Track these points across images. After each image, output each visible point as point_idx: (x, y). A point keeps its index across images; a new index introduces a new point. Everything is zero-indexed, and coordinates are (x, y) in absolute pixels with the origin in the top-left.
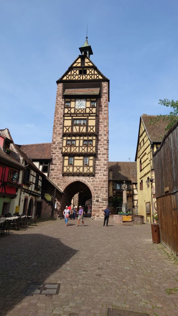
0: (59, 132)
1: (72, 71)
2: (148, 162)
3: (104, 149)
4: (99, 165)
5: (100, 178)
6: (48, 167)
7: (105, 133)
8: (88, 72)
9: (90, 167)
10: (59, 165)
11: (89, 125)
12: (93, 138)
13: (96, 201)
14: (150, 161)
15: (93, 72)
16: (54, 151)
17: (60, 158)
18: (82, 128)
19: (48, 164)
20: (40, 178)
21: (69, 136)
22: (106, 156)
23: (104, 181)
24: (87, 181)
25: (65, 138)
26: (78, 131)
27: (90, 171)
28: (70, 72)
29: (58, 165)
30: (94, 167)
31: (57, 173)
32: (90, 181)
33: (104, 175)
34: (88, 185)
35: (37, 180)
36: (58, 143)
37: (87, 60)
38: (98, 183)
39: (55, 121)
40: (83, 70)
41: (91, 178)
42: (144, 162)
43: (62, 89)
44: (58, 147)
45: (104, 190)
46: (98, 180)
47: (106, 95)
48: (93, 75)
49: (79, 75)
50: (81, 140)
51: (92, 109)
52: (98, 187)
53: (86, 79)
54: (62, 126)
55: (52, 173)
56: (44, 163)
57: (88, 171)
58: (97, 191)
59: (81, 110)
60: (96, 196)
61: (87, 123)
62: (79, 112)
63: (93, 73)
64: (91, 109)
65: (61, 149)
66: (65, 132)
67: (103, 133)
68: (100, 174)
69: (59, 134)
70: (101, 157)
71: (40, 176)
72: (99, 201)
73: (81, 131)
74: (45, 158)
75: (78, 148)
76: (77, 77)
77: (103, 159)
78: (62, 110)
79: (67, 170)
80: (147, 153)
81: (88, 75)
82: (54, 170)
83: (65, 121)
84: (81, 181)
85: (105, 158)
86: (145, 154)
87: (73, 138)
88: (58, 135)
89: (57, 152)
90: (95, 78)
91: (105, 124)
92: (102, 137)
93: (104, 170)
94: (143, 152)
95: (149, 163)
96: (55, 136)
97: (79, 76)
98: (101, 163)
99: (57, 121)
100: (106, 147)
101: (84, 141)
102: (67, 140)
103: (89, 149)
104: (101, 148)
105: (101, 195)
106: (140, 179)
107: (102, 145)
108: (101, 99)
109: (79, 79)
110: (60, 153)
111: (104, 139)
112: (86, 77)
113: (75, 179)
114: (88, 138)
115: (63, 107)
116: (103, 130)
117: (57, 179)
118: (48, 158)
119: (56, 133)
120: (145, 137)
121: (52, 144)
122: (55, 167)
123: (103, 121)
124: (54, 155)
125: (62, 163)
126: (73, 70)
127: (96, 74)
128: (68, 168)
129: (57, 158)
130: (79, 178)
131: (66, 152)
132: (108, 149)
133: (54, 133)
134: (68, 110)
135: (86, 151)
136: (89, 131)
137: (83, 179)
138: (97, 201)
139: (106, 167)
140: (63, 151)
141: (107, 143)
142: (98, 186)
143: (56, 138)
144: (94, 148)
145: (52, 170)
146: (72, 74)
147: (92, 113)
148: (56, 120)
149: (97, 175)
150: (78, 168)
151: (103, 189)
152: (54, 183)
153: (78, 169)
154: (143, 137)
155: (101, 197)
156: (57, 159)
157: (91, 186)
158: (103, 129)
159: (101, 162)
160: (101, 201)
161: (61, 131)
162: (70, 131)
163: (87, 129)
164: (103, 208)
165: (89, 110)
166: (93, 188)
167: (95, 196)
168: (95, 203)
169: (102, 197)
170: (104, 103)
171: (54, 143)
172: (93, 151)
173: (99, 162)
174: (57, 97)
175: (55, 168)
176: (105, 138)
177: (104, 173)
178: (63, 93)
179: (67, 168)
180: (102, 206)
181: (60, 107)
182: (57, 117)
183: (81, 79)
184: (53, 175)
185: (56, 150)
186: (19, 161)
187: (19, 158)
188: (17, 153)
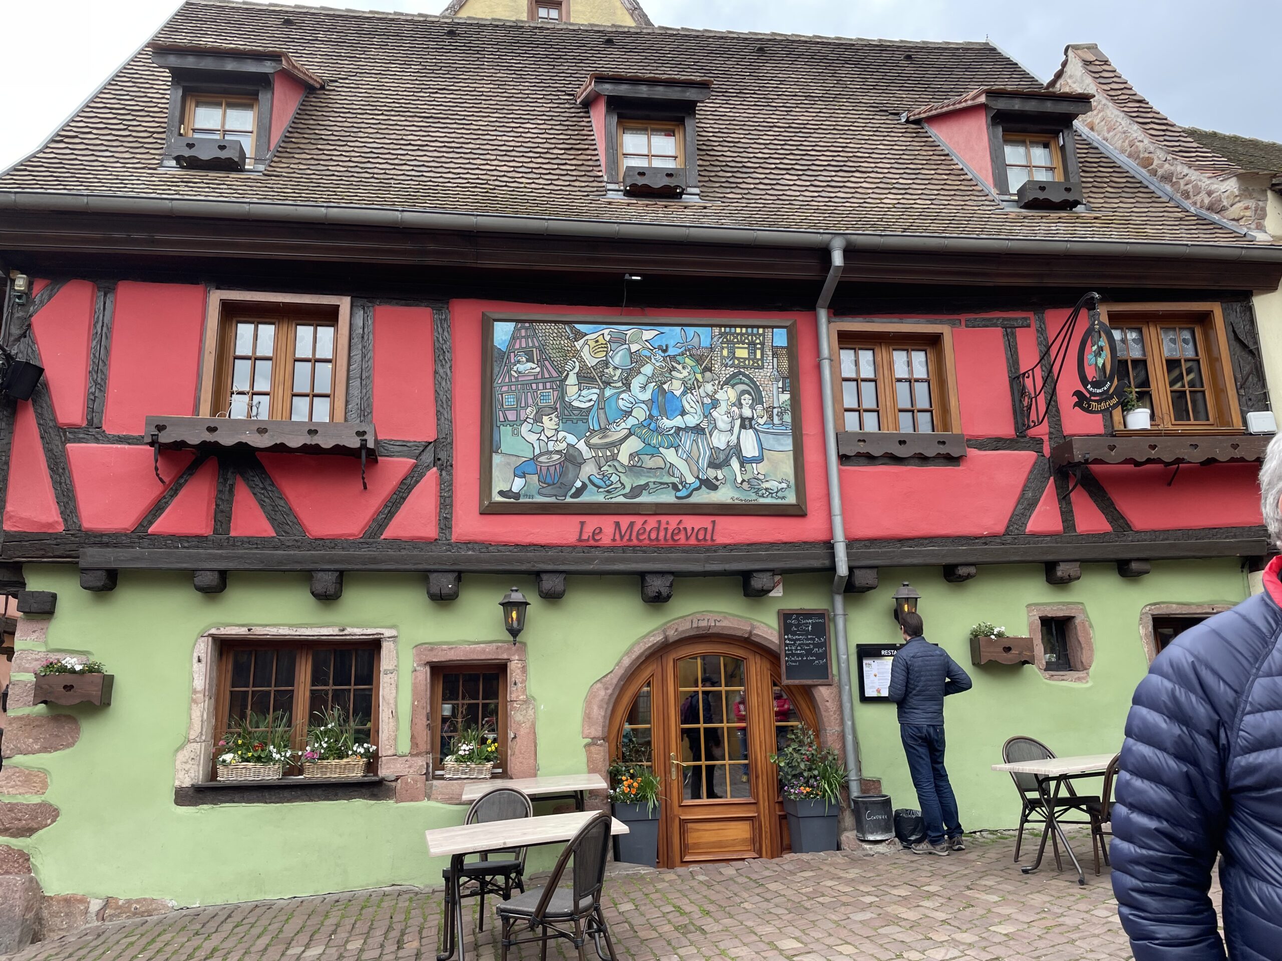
186: (1216, 217)
187: (1209, 194)
188: (1186, 170)
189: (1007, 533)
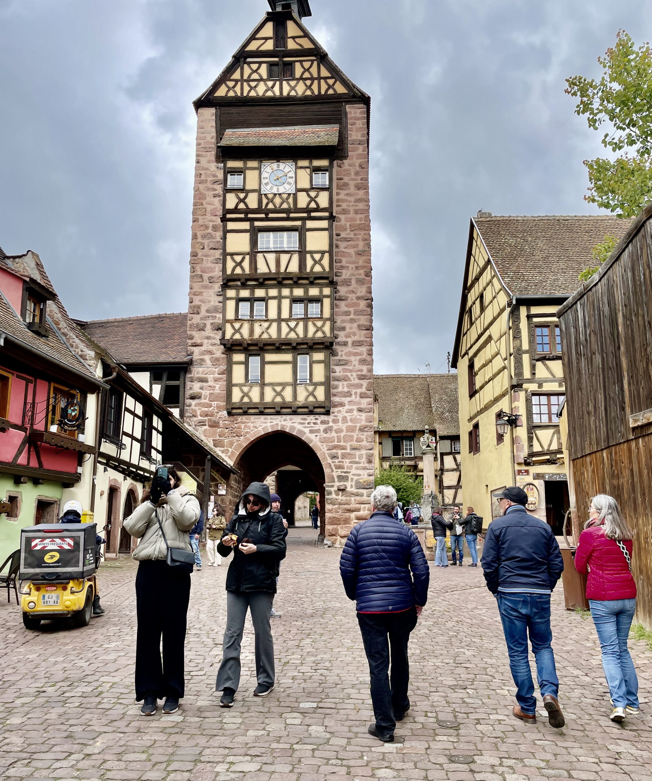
0: (211, 275)
1: (246, 66)
2: (498, 363)
3: (359, 326)
5: (349, 418)
6: (181, 389)
7: (360, 275)
8: (298, 70)
9: (316, 385)
10: (216, 380)
11: (308, 248)
12: (321, 292)
13: (339, 490)
14: (505, 359)
15: (314, 70)
16: (198, 337)
17: (217, 359)
18: (284, 258)
19: (179, 380)
20: (155, 424)
21: (244, 286)
22: (364, 349)
23: (362, 430)
24: (307, 430)
25: (231, 293)
26: (273, 270)
27: (315, 397)
28: (239, 71)
29: (211, 383)
30: (327, 384)
31: (211, 406)
32: (318, 431)
33: (360, 410)
34: (311, 441)
35: (148, 429)
36: (208, 311)
37: (292, 29)
38: (342, 435)
39: (195, 237)
40: (281, 63)
41: (319, 422)
42: (484, 366)
43: (214, 130)
44: (208, 322)
45: (361, 457)
46: (344, 427)
47: (361, 147)
48: (316, 82)
49: (268, 79)
50: (285, 297)
51: (316, 196)
52: (344, 448)
53: (293, 93)
54: (218, 254)
55: (193, 407)
56: (165, 377)
57: (311, 399)
58: (340, 459)
59: (281, 198)
60: (339, 477)
61: (302, 241)
62: (274, 205)
63: (315, 75)
64: (313, 194)
65: (219, 329)
66: (229, 272)
67: (354, 275)
68: (347, 407)
69: (211, 280)
70: (350, 354)
71: (155, 418)
72: (349, 489)
73: (282, 270)
74: (171, 360)
75: (275, 325)
76: (261, 90)
77: (355, 360)
78: (217, 202)
79: (242, 398)
80: (495, 336)
81: (298, 80)
82: (200, 398)
83: (229, 235)
84: (287, 431)
85: (361, 355)
86: (490, 338)
87: (260, 293)
88: (206, 282)
89: (206, 341)
90: (323, 92)
91: (361, 244)
92: (351, 288)
93: (361, 394)
94: (480, 337)
95: (504, 368)
96: (196, 289)
97: (270, 84)
98: (351, 371)
99: (203, 237)
100: (363, 320)
101: (295, 300)
102: (240, 300)
103: (311, 329)
104: (348, 326)
105: (353, 471)
106: (471, 419)
107: (352, 316)
108: (343, 163)
109: (269, 94)
110: (219, 342)
111: (359, 294)
112: (293, 88)
113: (269, 424)
114: (306, 292)
115: (219, 189)
116: (353, 266)
117: (210, 426)
118: (177, 360)
119: (201, 276)
120: (488, 285)
121: (189, 315)
122: (201, 388)
123: (352, 235)
124: (196, 350)
125: (224, 376)
126: (249, 63)
127: (325, 78)
128: (246, 389)
129: (207, 358)
130: (284, 423)
131: (237, 340)
132: (370, 328)
133: (195, 277)
134: (238, 197)
135: (301, 335)
136: (308, 270)
137: (294, 425)
138: (342, 490)
139: (365, 383)
140: (228, 336)
141: (369, 309)
142: (342, 444)
143: (201, 293)
144: (328, 324)
145: (193, 398)
146: (245, 77)
147: (317, 210)
148: (199, 234)
149: (339, 411)
150: (278, 389)
151: (357, 453)
152: (203, 438)
153: (279, 394)
154: (481, 288)
155: (352, 479)
156: (208, 362)
157: (319, 444)
158: (353, 263)
159: (351, 368)
160: (354, 490)
161: (217, 272)
162: (247, 271)
163: (302, 264)
164: (359, 510)
165: (308, 199)
166: (326, 452)
167: (335, 474)
168: (334, 496)
169: (355, 478)
170: (353, 176)
171: (195, 310)
172: (324, 333)
173: (345, 370)
174: (198, 155)
175: (203, 392)
176: (362, 291)
177: (359, 403)
178: (217, 143)
179: (242, 391)
180: (358, 506)
181: (209, 189)
182: (201, 222)
183: (278, 93)
184: (198, 414)
185: (203, 333)
186: (82, 361)
187: (82, 351)
188: (74, 337)
189: (12, 462)
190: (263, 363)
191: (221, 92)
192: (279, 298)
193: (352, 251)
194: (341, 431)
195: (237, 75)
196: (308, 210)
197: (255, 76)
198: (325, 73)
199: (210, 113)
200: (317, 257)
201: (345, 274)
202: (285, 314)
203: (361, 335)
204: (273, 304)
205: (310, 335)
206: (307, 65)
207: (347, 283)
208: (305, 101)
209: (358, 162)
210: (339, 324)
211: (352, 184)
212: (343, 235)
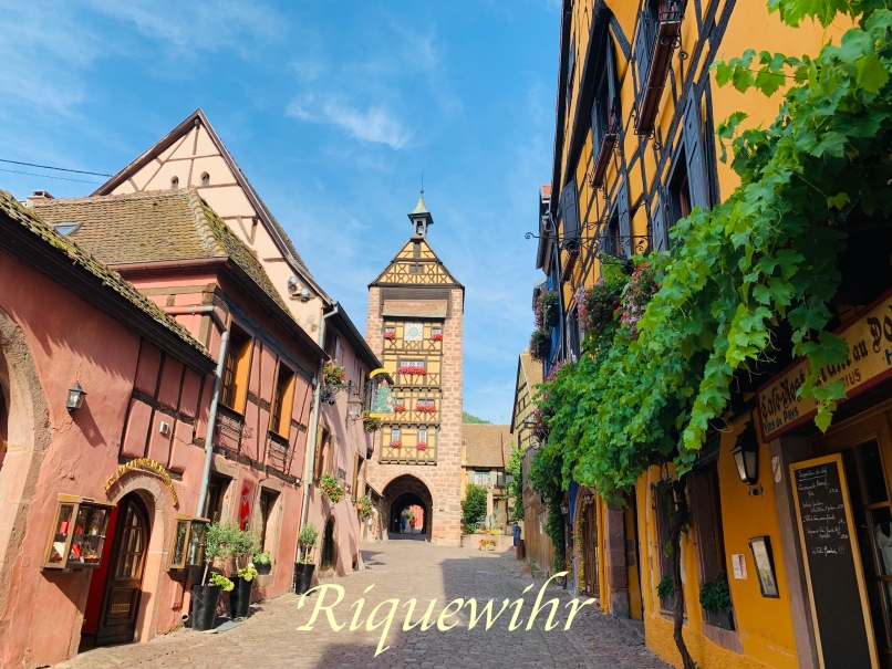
1: (397, 266)
3: (455, 415)
4: (446, 445)
5: (447, 468)
7: (456, 385)
8: (426, 269)
9: (430, 448)
11: (428, 371)
12: (434, 396)
13: (440, 510)
15: (435, 270)
18: (415, 377)
22: (457, 428)
24: (423, 475)
26: (409, 383)
27: (429, 455)
28: (393, 269)
30: (436, 448)
32: (429, 475)
33: (454, 463)
34: (426, 481)
37: (424, 248)
38: (443, 478)
40: (417, 265)
41: (430, 470)
43: (378, 301)
45: (453, 490)
48: (436, 276)
49: (409, 274)
50: (415, 398)
51: (434, 343)
52: (444, 486)
53: (423, 282)
57: (427, 457)
58: (441, 492)
59: (415, 343)
60: (440, 503)
61: (426, 367)
62: (411, 347)
63: (435, 273)
64: (432, 342)
67: (453, 386)
68: (446, 462)
70: (449, 431)
72: (446, 510)
73: (414, 383)
75: (408, 414)
76: (405, 279)
77: (452, 434)
78: (378, 340)
79: (388, 454)
81: (426, 275)
83: (385, 362)
84: (412, 474)
85: (456, 432)
87: (400, 395)
90: (439, 282)
91: (458, 369)
92: (450, 393)
93: (455, 454)
97: (410, 276)
98: (448, 441)
100: (457, 412)
101: (420, 400)
103: (428, 417)
104: (449, 414)
105: (449, 500)
107: (451, 409)
108: (449, 322)
109: (410, 282)
111: (455, 397)
113: (402, 470)
114: (426, 395)
115: (380, 333)
120: (526, 394)
123: (453, 363)
125: (379, 441)
126: (399, 265)
127: (441, 275)
128: (390, 449)
130: (411, 470)
131: (387, 421)
134: (391, 342)
135: (423, 420)
136: (428, 384)
137: (416, 471)
138: (442, 511)
139: (457, 448)
142: (443, 483)
144: (438, 414)
146: (397, 272)
147: (434, 350)
149: (442, 464)
150: (409, 450)
151: (451, 488)
153: (409, 453)
155: (448, 504)
157: (430, 483)
158: (453, 379)
159: (449, 438)
160: (448, 511)
163: (425, 380)
164: (451, 523)
165: (429, 345)
166: (434, 488)
167: (438, 502)
168: (437, 514)
169: (450, 504)
170: (454, 330)
172: (435, 419)
173: (446, 440)
177: (454, 459)
178: (380, 312)
179: (388, 450)
180: (450, 520)
181: (374, 333)
183: (414, 282)
190: (401, 434)
191: (383, 280)
192: (411, 398)
193: (452, 372)
194: (442, 475)
195: (392, 271)
196: (428, 350)
197: (402, 272)
198: (440, 271)
199: (376, 290)
200: (433, 376)
201: (448, 385)
202: (414, 407)
203: (456, 420)
204: (407, 402)
205: (428, 419)
206: (431, 267)
207: (449, 389)
208: (429, 286)
209: (457, 322)
210: (443, 413)
211: (453, 334)
212: (448, 362)
